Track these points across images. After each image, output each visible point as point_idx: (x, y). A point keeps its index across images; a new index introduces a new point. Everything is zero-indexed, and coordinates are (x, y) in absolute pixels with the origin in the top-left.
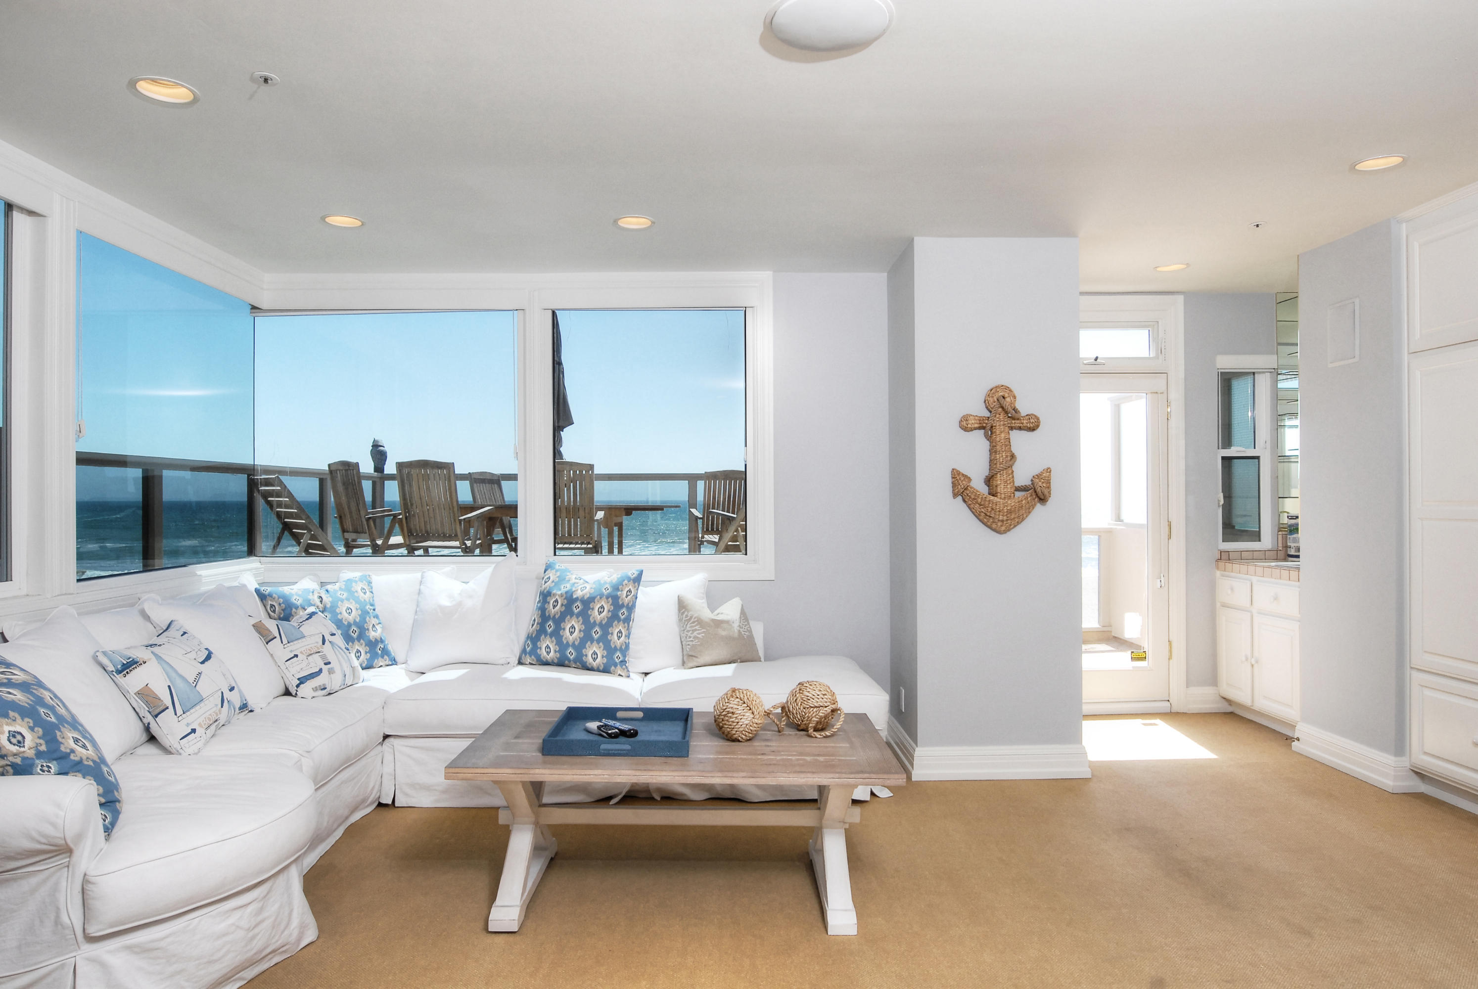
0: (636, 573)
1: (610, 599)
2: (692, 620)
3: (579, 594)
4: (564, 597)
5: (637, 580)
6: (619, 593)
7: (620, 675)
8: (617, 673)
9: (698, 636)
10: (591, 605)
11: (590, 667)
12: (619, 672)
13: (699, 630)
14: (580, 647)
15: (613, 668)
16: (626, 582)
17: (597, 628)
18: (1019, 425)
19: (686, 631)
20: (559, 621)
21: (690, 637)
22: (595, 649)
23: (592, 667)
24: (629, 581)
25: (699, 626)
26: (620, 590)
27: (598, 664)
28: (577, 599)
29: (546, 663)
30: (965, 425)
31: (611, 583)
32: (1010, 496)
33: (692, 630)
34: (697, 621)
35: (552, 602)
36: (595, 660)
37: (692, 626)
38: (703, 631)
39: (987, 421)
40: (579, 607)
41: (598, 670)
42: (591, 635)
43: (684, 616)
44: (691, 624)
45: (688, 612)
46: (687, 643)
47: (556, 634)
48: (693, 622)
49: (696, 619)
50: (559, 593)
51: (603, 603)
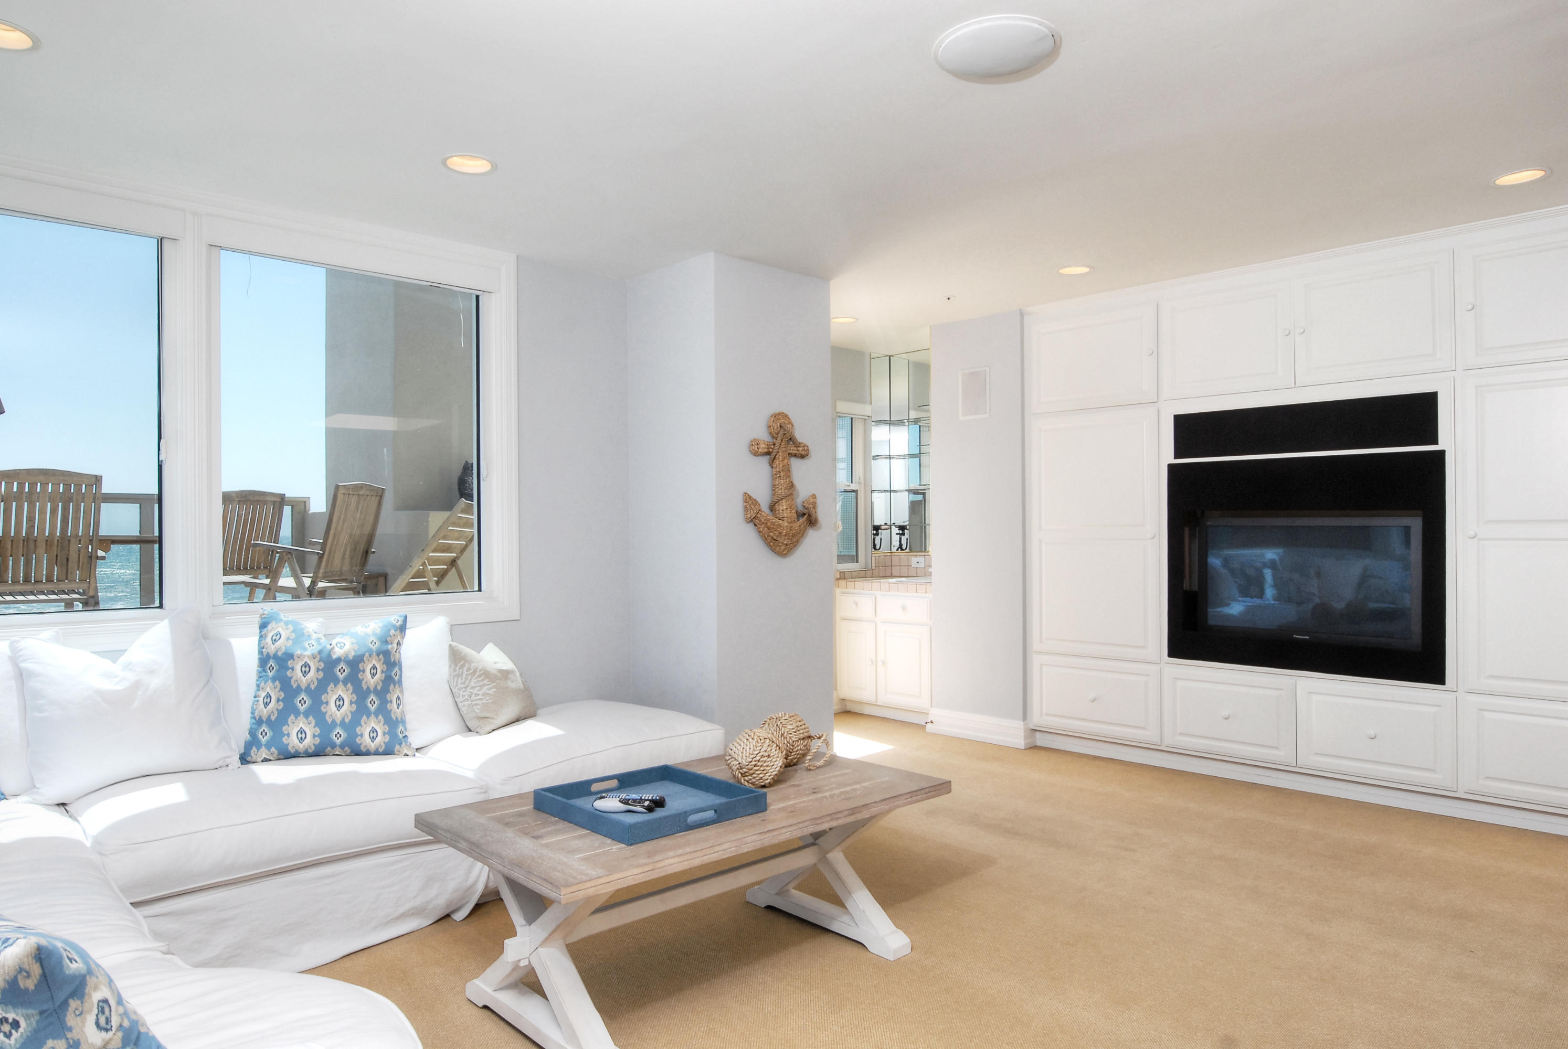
0: (401, 619)
1: (381, 656)
2: (478, 673)
3: (338, 652)
4: (318, 658)
5: (402, 629)
6: (390, 647)
7: (406, 755)
8: (403, 752)
9: (489, 692)
10: (360, 665)
11: (364, 750)
12: (406, 751)
13: (488, 685)
14: (351, 726)
15: (397, 747)
16: (392, 632)
17: (372, 697)
18: (795, 452)
19: (469, 688)
20: (317, 693)
21: (477, 695)
22: (373, 724)
23: (368, 750)
24: (396, 631)
25: (487, 680)
26: (390, 642)
27: (377, 745)
28: (339, 660)
29: (295, 755)
30: (756, 449)
31: (374, 634)
32: (794, 520)
33: (480, 686)
34: (483, 674)
35: (298, 668)
36: (373, 739)
37: (479, 681)
38: (494, 686)
39: (772, 446)
40: (344, 671)
41: (377, 753)
42: (367, 707)
43: (465, 669)
44: (477, 678)
45: (469, 664)
46: (473, 703)
47: (316, 711)
48: (480, 676)
49: (482, 672)
50: (308, 653)
51: (374, 662)
